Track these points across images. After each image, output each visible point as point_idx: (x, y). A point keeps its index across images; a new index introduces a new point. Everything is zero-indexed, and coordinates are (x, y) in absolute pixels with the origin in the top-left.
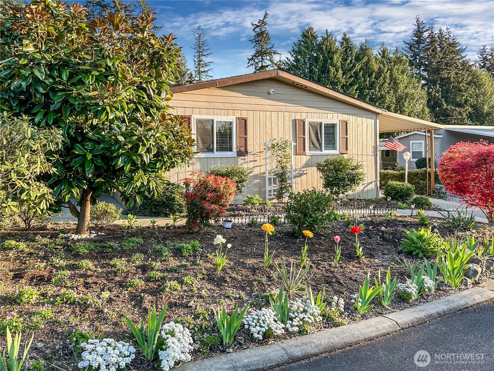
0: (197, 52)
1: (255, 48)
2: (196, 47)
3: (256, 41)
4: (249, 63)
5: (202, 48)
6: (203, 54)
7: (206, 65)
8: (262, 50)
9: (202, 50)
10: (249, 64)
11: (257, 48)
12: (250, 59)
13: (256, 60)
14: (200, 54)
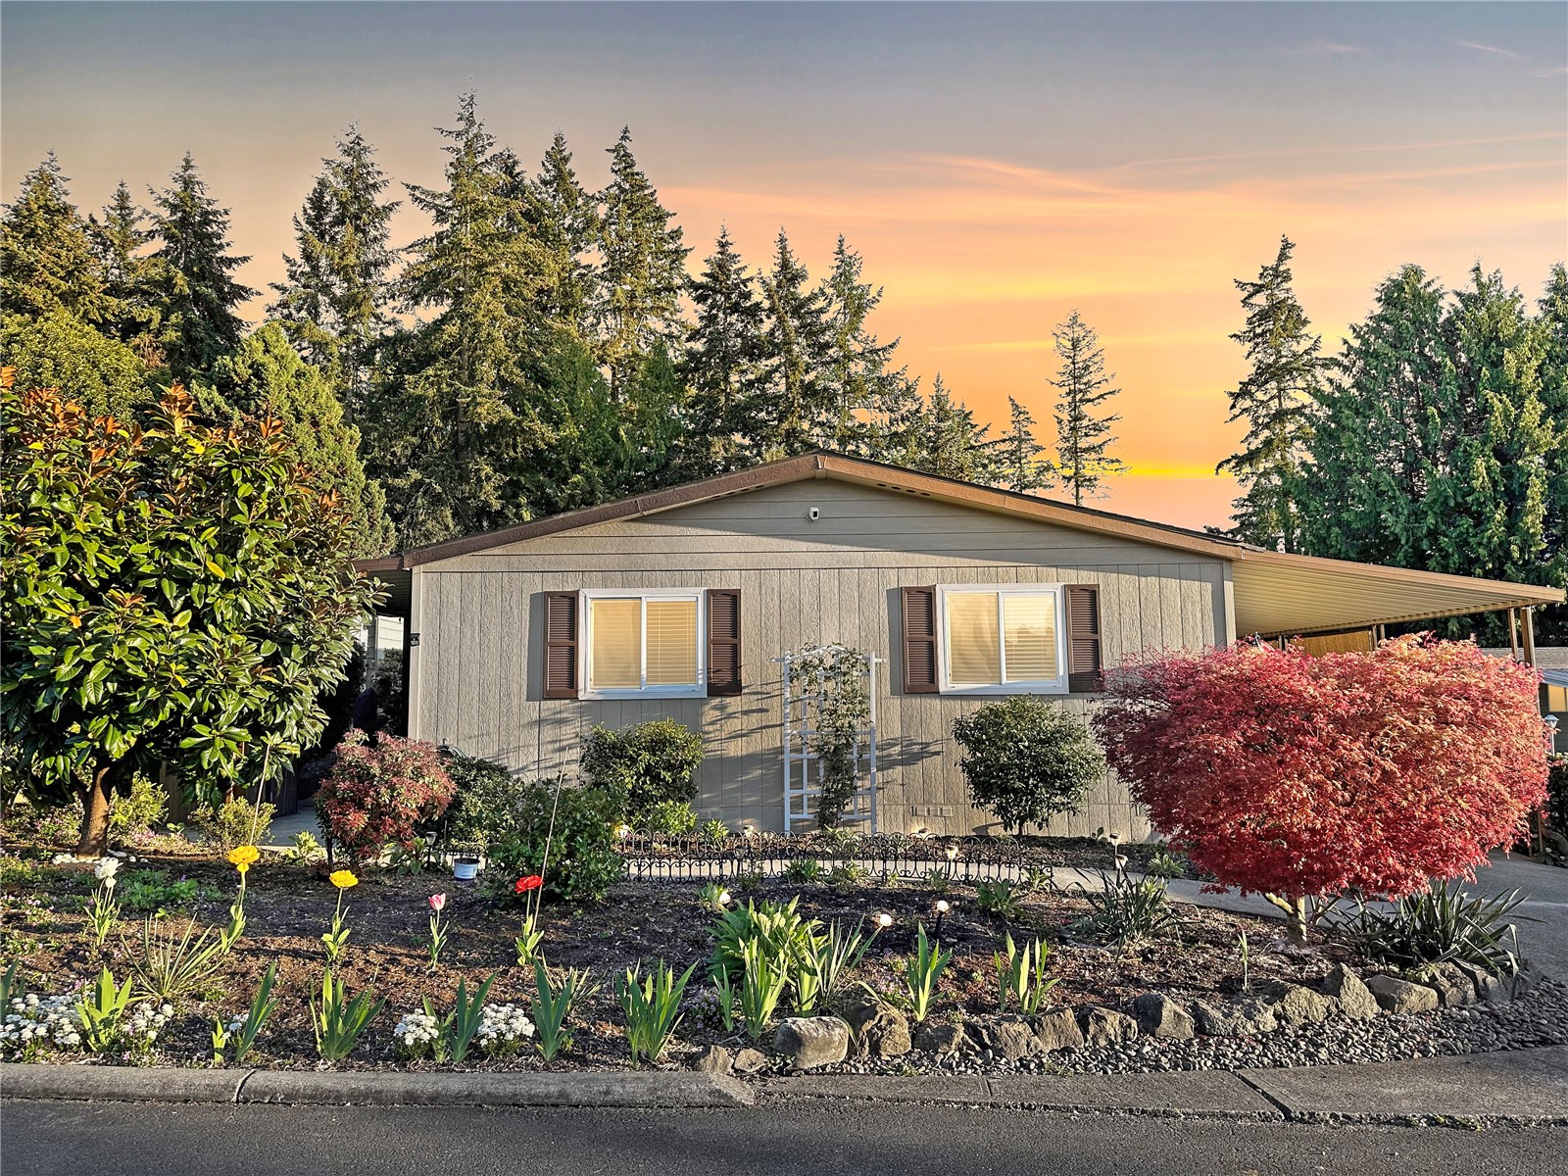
0: (1068, 394)
1: (1253, 356)
2: (1064, 378)
3: (1256, 336)
4: (1233, 406)
5: (1085, 380)
6: (1089, 396)
7: (1097, 428)
8: (1276, 361)
9: (1083, 387)
10: (1236, 411)
11: (1260, 356)
12: (1239, 395)
13: (1260, 396)
14: (1078, 397)
